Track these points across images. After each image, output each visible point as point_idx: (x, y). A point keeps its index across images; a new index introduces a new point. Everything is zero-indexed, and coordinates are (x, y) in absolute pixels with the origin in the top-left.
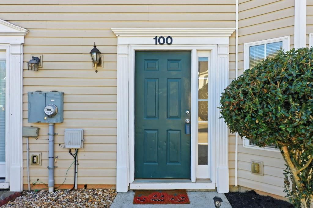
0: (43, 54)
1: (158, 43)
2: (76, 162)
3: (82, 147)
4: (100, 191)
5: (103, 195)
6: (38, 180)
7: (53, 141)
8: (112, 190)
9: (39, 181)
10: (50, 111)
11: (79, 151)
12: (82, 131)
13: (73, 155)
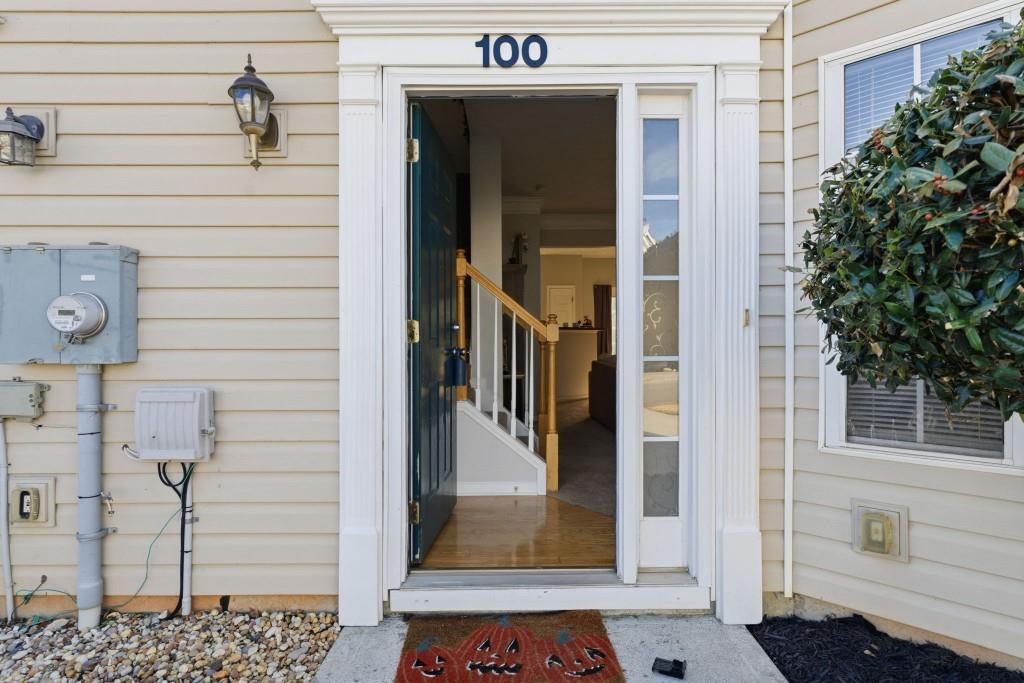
0: (58, 107)
1: (492, 61)
2: (184, 512)
3: (203, 458)
4: (274, 624)
5: (284, 641)
6: (44, 579)
7: (100, 432)
8: (321, 615)
9: (44, 586)
10: (70, 319)
11: (198, 469)
12: (202, 396)
13: (174, 487)
